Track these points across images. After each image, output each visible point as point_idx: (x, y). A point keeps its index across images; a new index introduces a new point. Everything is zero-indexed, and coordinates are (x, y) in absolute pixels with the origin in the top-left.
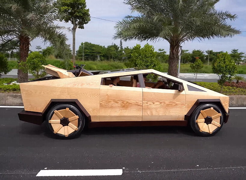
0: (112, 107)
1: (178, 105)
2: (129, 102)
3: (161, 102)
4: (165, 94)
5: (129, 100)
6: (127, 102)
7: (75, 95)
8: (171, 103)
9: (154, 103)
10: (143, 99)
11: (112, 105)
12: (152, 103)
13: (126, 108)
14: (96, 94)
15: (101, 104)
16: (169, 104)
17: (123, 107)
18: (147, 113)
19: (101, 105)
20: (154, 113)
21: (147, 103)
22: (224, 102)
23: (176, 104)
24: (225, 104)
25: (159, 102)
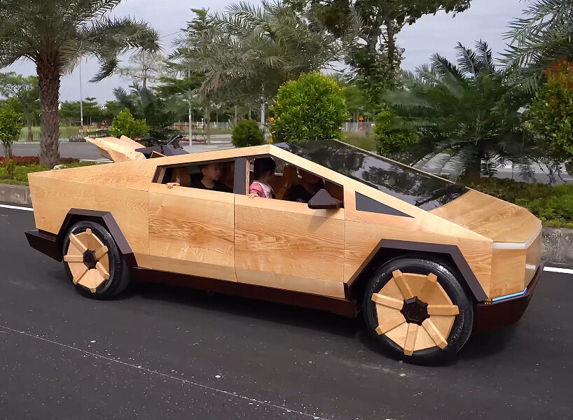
0: (172, 238)
1: (324, 249)
2: (206, 228)
3: (278, 236)
5: (204, 222)
6: (202, 229)
7: (106, 203)
8: (304, 243)
9: (260, 239)
10: (236, 225)
11: (173, 233)
12: (257, 237)
13: (200, 243)
14: (142, 204)
15: (151, 226)
17: (194, 239)
18: (246, 264)
19: (152, 232)
20: (262, 266)
21: (245, 236)
22: (474, 258)
23: (318, 248)
24: (477, 265)
25: (273, 236)
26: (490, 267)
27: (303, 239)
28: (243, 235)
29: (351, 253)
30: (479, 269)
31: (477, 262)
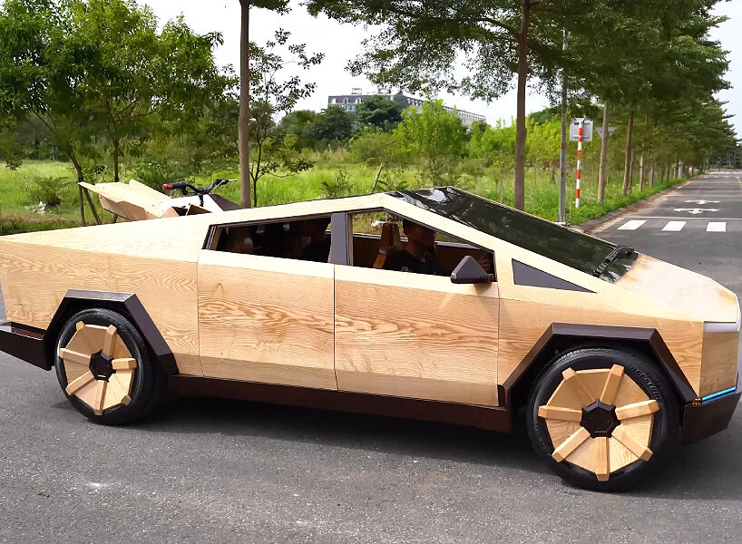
0: (235, 329)
1: (468, 339)
2: (289, 314)
3: (401, 323)
4: (417, 292)
5: (287, 306)
6: (284, 316)
7: (127, 280)
8: (439, 331)
9: (373, 328)
10: (337, 308)
11: (237, 323)
12: (367, 326)
13: (280, 336)
14: (187, 281)
15: (202, 314)
16: (433, 335)
17: (272, 330)
18: (352, 363)
19: (203, 321)
20: (377, 365)
21: (350, 324)
22: (679, 344)
23: (460, 338)
24: (683, 354)
25: (394, 323)
26: (700, 355)
27: (439, 327)
28: (348, 323)
29: (509, 343)
30: (686, 359)
31: (683, 351)
